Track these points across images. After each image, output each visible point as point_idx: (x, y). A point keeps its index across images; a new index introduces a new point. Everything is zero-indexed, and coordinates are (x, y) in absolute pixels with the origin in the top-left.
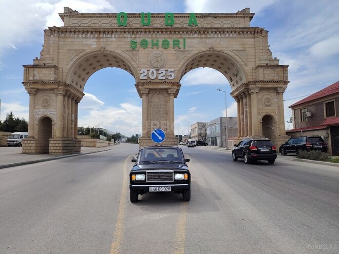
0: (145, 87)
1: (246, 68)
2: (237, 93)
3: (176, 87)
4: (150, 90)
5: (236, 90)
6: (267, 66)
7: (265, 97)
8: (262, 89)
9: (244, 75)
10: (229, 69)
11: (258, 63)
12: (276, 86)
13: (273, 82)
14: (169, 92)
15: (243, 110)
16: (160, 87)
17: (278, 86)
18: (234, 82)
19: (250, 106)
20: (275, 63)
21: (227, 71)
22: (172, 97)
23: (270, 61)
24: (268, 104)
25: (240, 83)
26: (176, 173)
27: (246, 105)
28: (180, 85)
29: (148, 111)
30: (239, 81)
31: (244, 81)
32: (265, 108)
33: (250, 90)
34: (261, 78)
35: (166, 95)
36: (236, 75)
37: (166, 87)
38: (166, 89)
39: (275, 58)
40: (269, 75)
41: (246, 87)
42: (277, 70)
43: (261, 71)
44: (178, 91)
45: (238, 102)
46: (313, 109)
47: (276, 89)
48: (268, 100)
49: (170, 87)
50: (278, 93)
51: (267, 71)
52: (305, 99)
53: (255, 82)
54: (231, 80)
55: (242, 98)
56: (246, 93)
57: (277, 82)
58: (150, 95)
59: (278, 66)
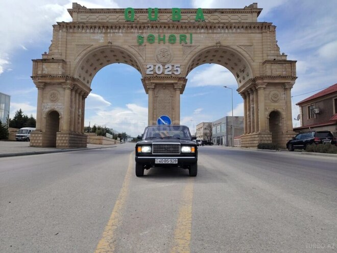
0: (151, 81)
1: (253, 64)
2: (244, 89)
3: (182, 82)
4: (156, 84)
5: (243, 86)
6: (275, 62)
7: (272, 93)
8: (269, 84)
9: (251, 71)
10: (236, 64)
11: (266, 58)
12: (283, 81)
13: (280, 77)
14: (175, 87)
15: (249, 106)
16: (166, 82)
17: (286, 81)
18: (241, 78)
19: (257, 102)
20: (283, 58)
21: (234, 67)
22: (178, 92)
23: (277, 56)
24: (275, 100)
25: (247, 79)
26: (182, 145)
27: (253, 101)
28: (187, 80)
29: (154, 106)
30: (246, 76)
31: (251, 76)
32: (273, 104)
33: (257, 85)
34: (269, 74)
35: (172, 90)
36: (243, 71)
37: (172, 82)
38: (172, 84)
39: (283, 54)
40: (277, 70)
41: (253, 83)
42: (285, 65)
43: (268, 66)
44: (184, 86)
45: (245, 98)
46: (321, 105)
47: (283, 84)
48: (276, 96)
49: (176, 82)
50: (285, 89)
51: (275, 67)
53: (262, 78)
54: (238, 76)
55: (249, 94)
56: (253, 89)
57: (284, 77)
58: (156, 90)
59: (286, 62)
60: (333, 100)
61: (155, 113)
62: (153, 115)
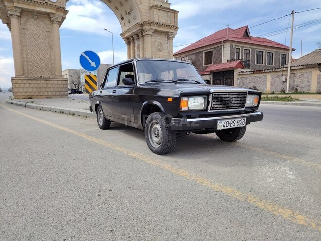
0: (15, 5)
1: (140, 6)
2: (130, 33)
3: (62, 14)
4: (23, 11)
5: (129, 30)
6: (161, 8)
7: (158, 41)
8: (156, 31)
9: (139, 14)
10: (121, 4)
11: (153, 3)
12: (167, 30)
13: (166, 25)
14: (52, 19)
15: (134, 53)
16: (39, 9)
17: (170, 31)
18: (125, 20)
19: (143, 49)
20: (167, 6)
21: (118, 6)
22: (56, 26)
23: (163, 3)
24: (160, 48)
25: (133, 23)
27: (138, 48)
28: (67, 12)
29: (21, 42)
30: (132, 20)
31: (139, 21)
32: (158, 53)
33: (145, 31)
34: (156, 20)
35: (48, 22)
36: (129, 13)
37: (48, 10)
38: (48, 14)
39: (167, 2)
40: (161, 17)
41: (141, 28)
42: (169, 13)
43: (156, 11)
44: (63, 19)
45: (129, 43)
47: (167, 33)
48: (161, 45)
49: (54, 11)
50: (169, 38)
51: (162, 13)
52: (185, 48)
53: (150, 23)
54: (122, 18)
55: (133, 40)
56: (140, 35)
57: (169, 26)
58: (23, 19)
59: (169, 10)
60: (204, 53)
61: (24, 52)
62: (22, 54)
